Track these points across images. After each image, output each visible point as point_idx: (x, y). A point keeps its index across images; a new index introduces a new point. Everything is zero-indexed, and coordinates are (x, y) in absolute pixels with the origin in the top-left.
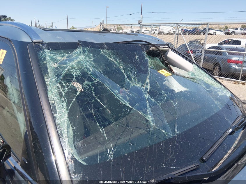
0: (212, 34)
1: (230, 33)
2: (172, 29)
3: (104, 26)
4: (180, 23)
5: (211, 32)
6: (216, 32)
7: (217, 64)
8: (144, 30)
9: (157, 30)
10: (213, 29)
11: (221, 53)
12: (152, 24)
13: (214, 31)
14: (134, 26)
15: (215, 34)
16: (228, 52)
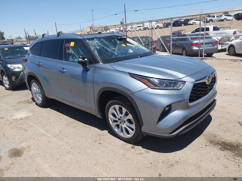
0: (192, 24)
1: (208, 21)
2: (156, 24)
3: (93, 29)
4: (152, 21)
5: (191, 22)
6: (195, 21)
7: (184, 48)
8: (129, 28)
9: (142, 27)
10: (193, 20)
11: (186, 39)
12: (131, 23)
13: (193, 21)
14: (118, 26)
15: (194, 24)
16: (190, 38)
